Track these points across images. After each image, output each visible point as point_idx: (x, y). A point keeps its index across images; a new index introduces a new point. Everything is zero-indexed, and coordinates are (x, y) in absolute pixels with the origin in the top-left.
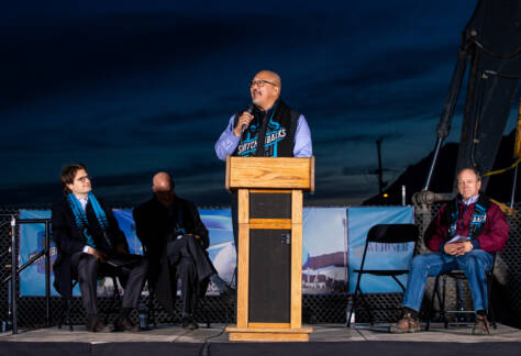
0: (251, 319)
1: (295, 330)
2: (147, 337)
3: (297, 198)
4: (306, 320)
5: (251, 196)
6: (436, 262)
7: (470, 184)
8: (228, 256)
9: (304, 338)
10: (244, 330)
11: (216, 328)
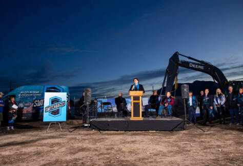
0: (134, 116)
1: (141, 118)
2: (118, 120)
3: (141, 97)
4: (143, 116)
5: (134, 98)
6: (163, 107)
7: (168, 94)
8: (130, 107)
9: (142, 120)
10: (133, 118)
11: (128, 117)
